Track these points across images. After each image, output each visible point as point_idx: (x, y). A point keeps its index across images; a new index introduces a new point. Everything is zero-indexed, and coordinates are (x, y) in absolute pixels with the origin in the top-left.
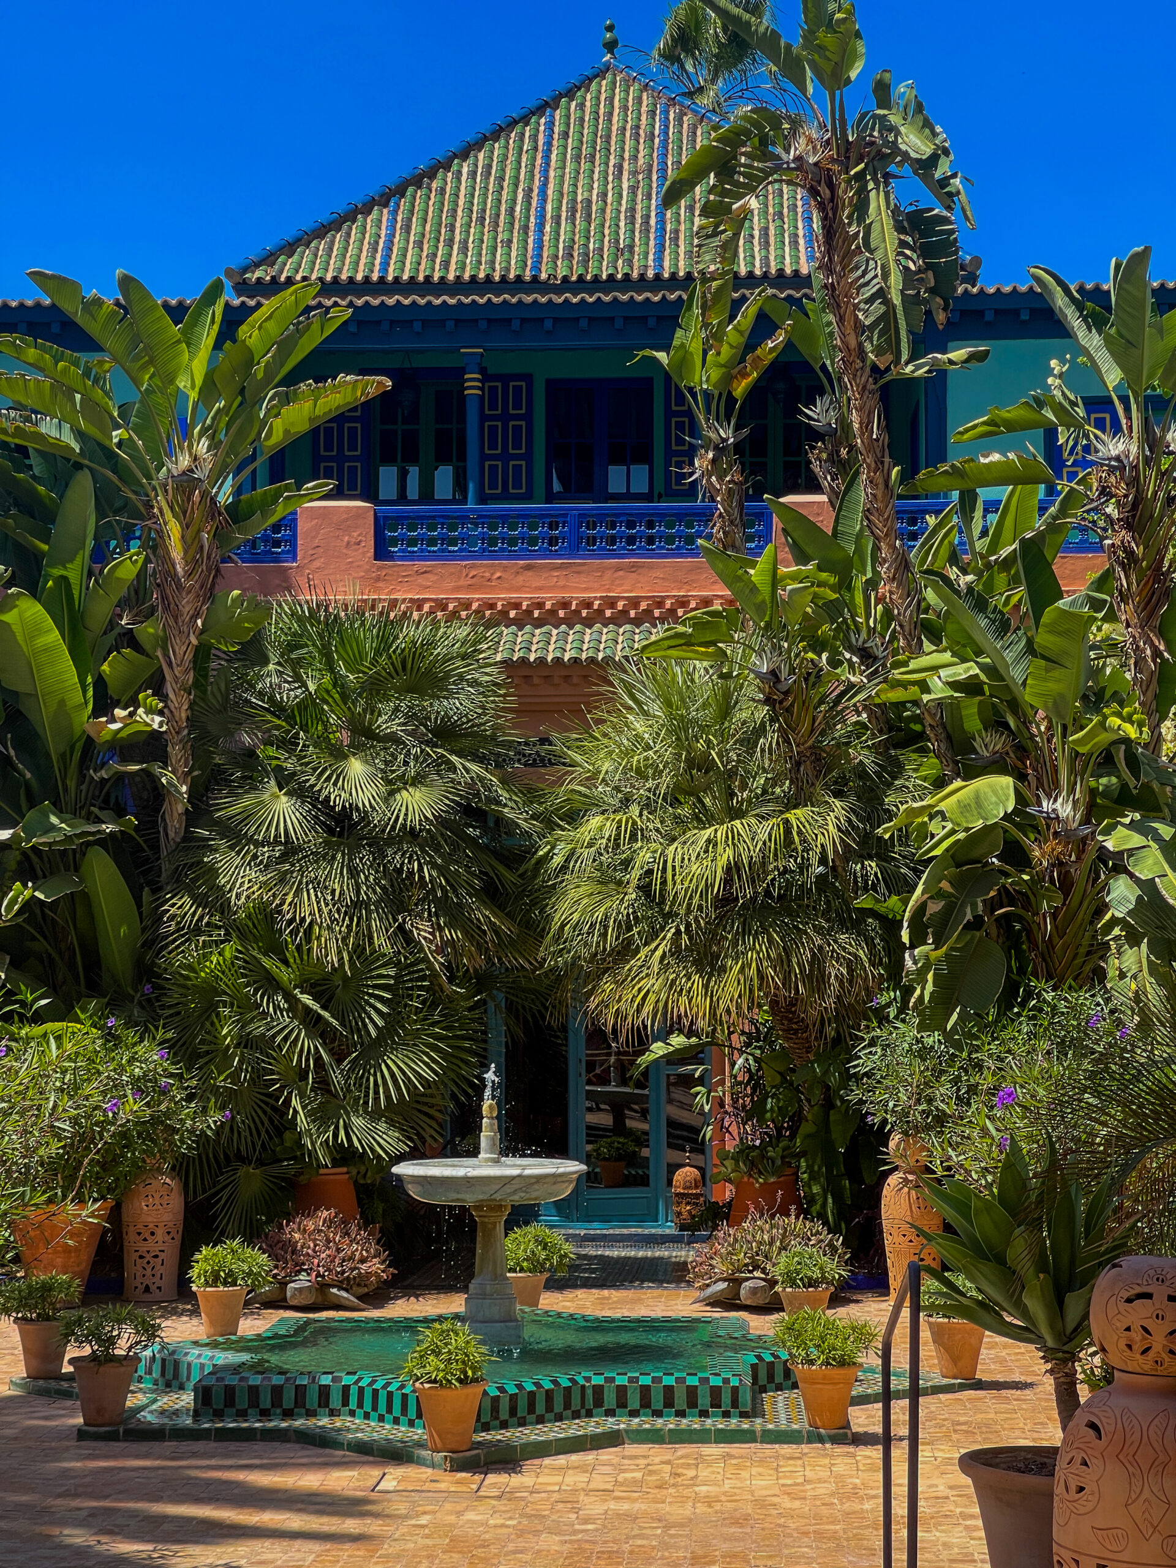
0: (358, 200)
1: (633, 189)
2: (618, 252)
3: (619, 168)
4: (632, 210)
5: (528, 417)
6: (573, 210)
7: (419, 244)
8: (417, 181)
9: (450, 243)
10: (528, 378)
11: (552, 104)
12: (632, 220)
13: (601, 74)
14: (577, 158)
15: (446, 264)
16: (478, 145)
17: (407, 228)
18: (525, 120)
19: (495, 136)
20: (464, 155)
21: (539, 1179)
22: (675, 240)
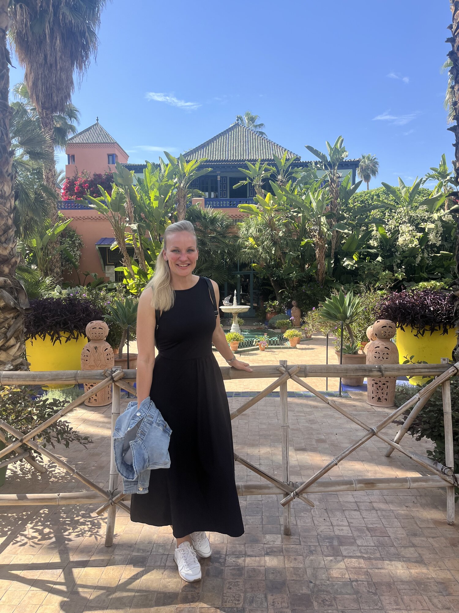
1: (243, 145)
2: (241, 156)
3: (240, 141)
5: (227, 184)
6: (233, 148)
10: (226, 177)
14: (233, 139)
15: (213, 158)
17: (206, 152)
21: (244, 309)
22: (250, 153)
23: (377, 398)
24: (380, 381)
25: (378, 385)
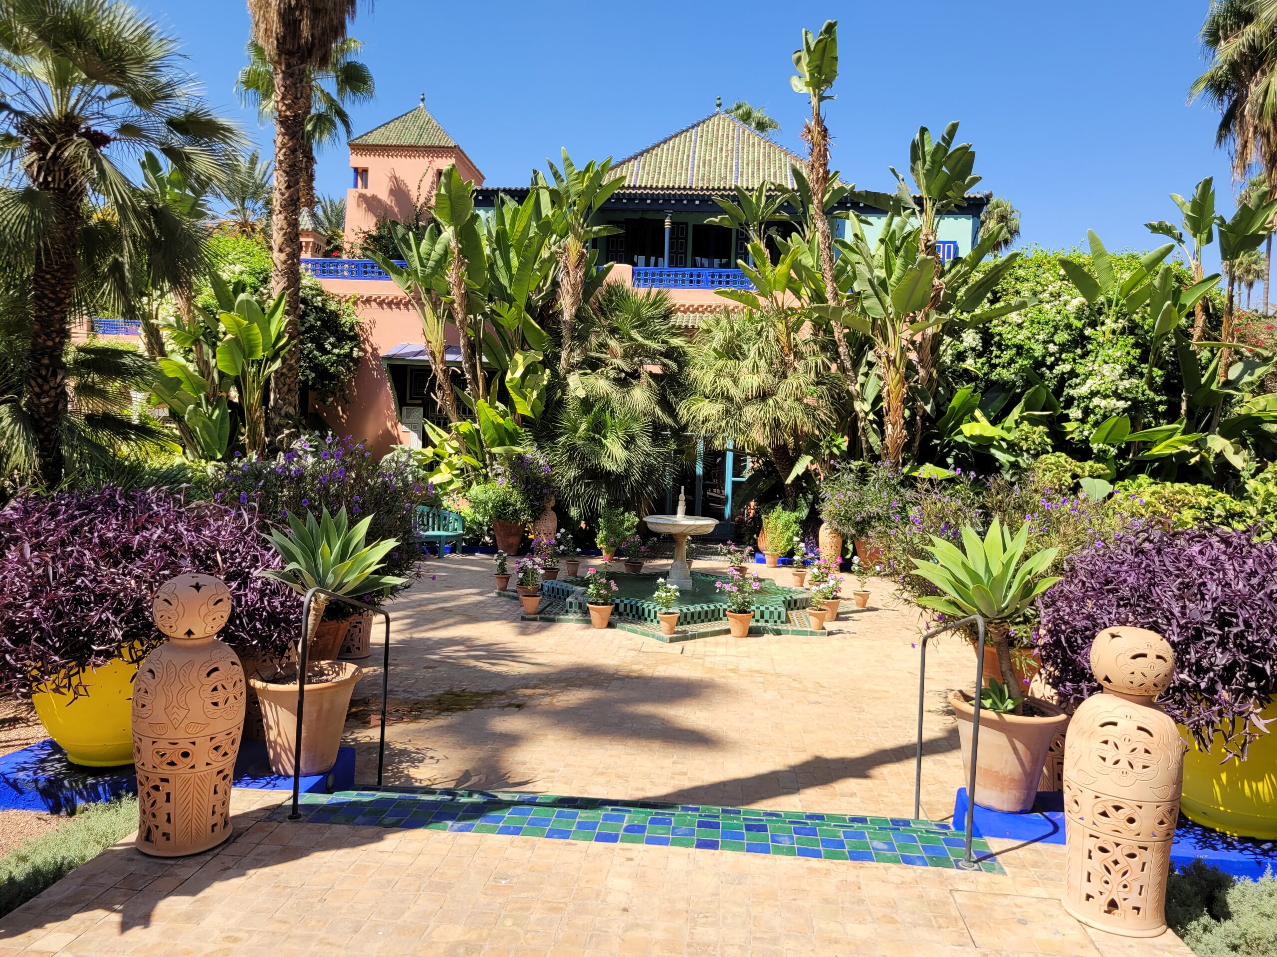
0: (626, 157)
1: (727, 157)
2: (721, 179)
3: (722, 149)
4: (726, 164)
5: (686, 239)
6: (704, 163)
7: (648, 174)
8: (647, 151)
9: (659, 173)
10: (686, 224)
11: (698, 125)
12: (726, 167)
13: (715, 115)
14: (706, 145)
15: (658, 181)
16: (670, 139)
17: (644, 168)
18: (687, 130)
19: (676, 136)
20: (665, 142)
21: (701, 526)
22: (742, 175)
23: (1104, 901)
24: (1117, 845)
25: (1108, 858)
